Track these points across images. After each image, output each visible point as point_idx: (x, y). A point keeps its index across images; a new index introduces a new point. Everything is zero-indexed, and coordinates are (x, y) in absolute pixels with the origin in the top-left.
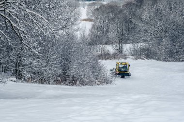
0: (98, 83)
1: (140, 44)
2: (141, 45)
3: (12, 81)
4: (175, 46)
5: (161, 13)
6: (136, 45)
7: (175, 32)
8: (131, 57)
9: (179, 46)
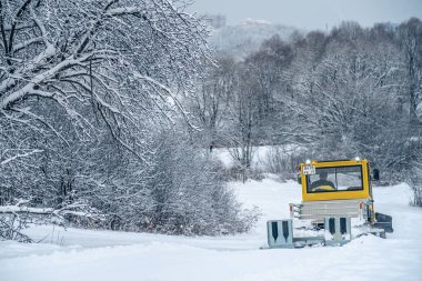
0: (223, 230)
1: (288, 147)
2: (292, 149)
3: (54, 223)
4: (368, 151)
5: (334, 78)
6: (281, 149)
7: (367, 121)
8: (271, 175)
9: (378, 152)
